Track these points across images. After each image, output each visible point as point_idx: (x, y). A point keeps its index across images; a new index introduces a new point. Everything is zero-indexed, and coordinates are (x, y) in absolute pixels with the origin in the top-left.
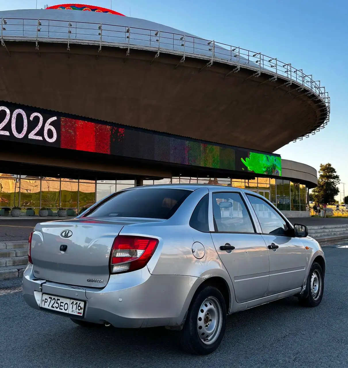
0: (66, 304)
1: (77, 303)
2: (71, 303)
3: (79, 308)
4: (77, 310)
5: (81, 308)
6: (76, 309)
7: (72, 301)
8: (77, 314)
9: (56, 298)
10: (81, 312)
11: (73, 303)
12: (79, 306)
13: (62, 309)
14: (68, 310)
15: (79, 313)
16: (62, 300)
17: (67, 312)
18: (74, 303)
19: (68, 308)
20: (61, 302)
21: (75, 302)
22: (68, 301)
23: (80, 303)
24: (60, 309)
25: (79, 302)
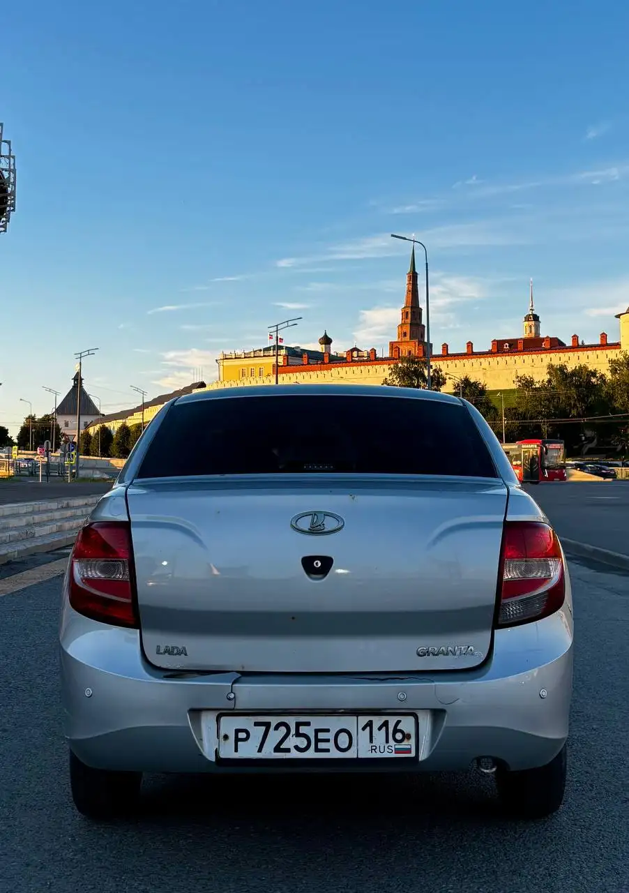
0: (344, 731)
1: (386, 724)
2: (360, 728)
3: (399, 736)
4: (392, 742)
5: (406, 736)
6: (387, 741)
7: (364, 720)
8: (393, 755)
9: (291, 721)
10: (409, 747)
11: (370, 724)
12: (396, 731)
13: (328, 750)
14: (354, 748)
15: (397, 751)
16: (317, 722)
17: (350, 754)
18: (375, 726)
19: (354, 742)
20: (317, 731)
21: (378, 721)
22: (349, 722)
23: (399, 722)
24: (317, 750)
25: (392, 721)
